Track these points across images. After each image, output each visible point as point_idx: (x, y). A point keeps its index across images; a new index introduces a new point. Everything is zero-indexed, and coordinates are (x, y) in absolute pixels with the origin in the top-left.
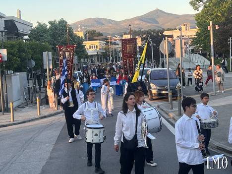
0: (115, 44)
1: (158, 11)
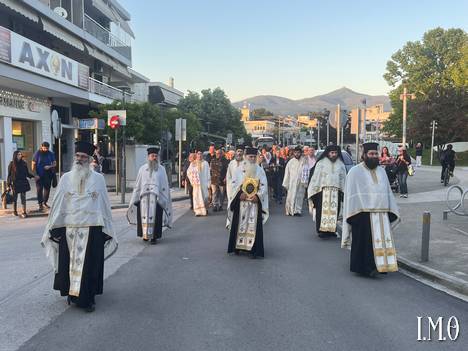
0: (286, 126)
1: (345, 90)
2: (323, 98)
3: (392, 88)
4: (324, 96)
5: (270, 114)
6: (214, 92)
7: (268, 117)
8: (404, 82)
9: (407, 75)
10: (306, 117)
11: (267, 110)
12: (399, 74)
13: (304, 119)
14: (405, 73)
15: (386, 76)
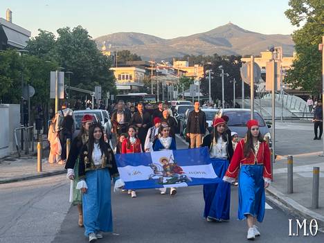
0: (160, 74)
1: (231, 26)
2: (203, 37)
3: (296, 28)
4: (204, 34)
5: (136, 58)
6: (75, 32)
7: (135, 63)
8: (310, 20)
9: (313, 13)
10: (184, 63)
11: (132, 53)
12: (305, 10)
13: (182, 65)
14: (312, 10)
15: (288, 14)
